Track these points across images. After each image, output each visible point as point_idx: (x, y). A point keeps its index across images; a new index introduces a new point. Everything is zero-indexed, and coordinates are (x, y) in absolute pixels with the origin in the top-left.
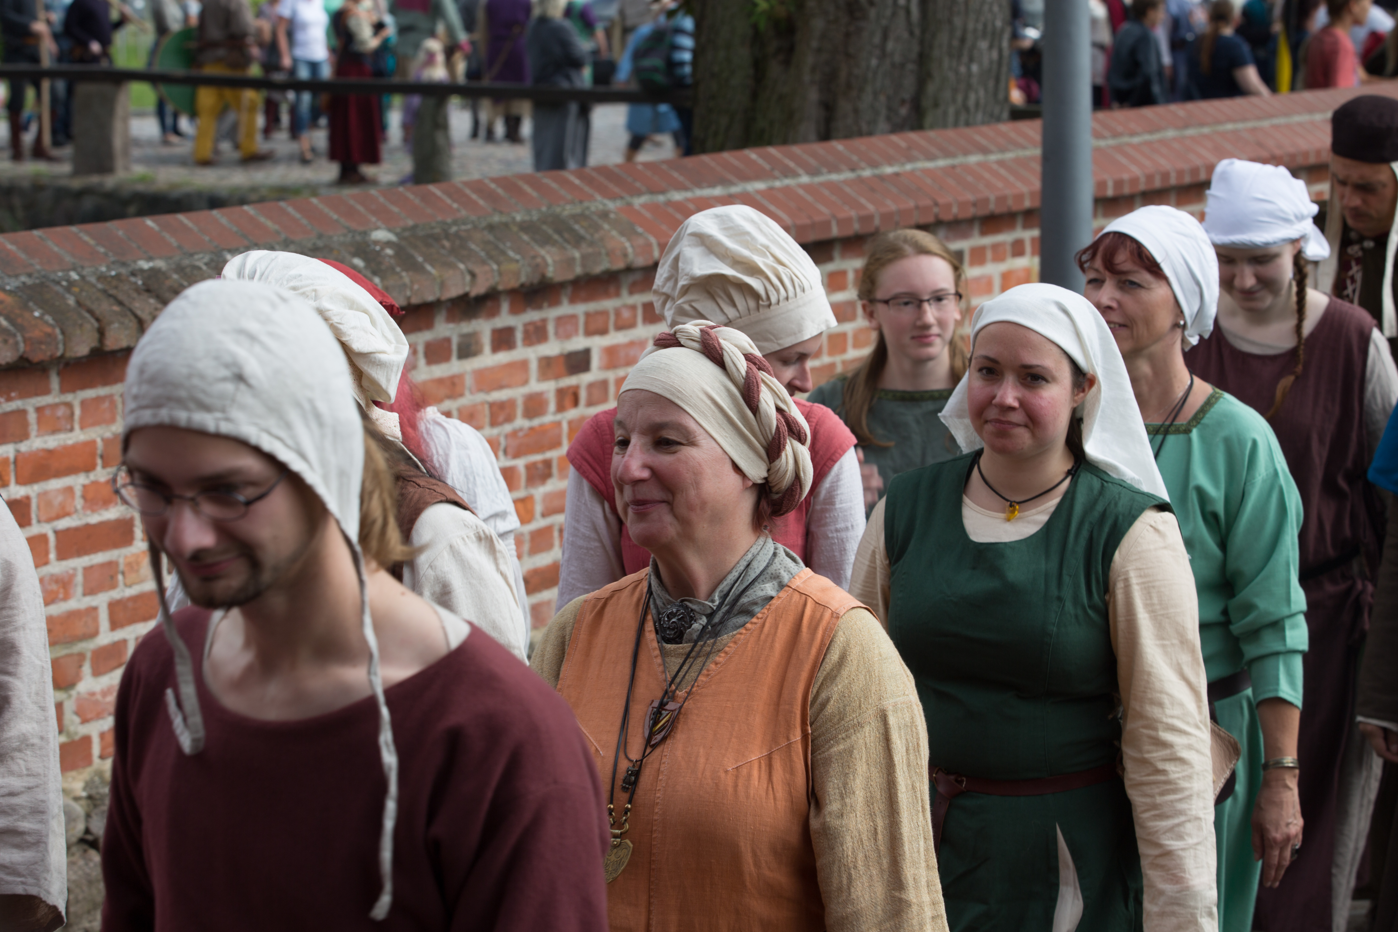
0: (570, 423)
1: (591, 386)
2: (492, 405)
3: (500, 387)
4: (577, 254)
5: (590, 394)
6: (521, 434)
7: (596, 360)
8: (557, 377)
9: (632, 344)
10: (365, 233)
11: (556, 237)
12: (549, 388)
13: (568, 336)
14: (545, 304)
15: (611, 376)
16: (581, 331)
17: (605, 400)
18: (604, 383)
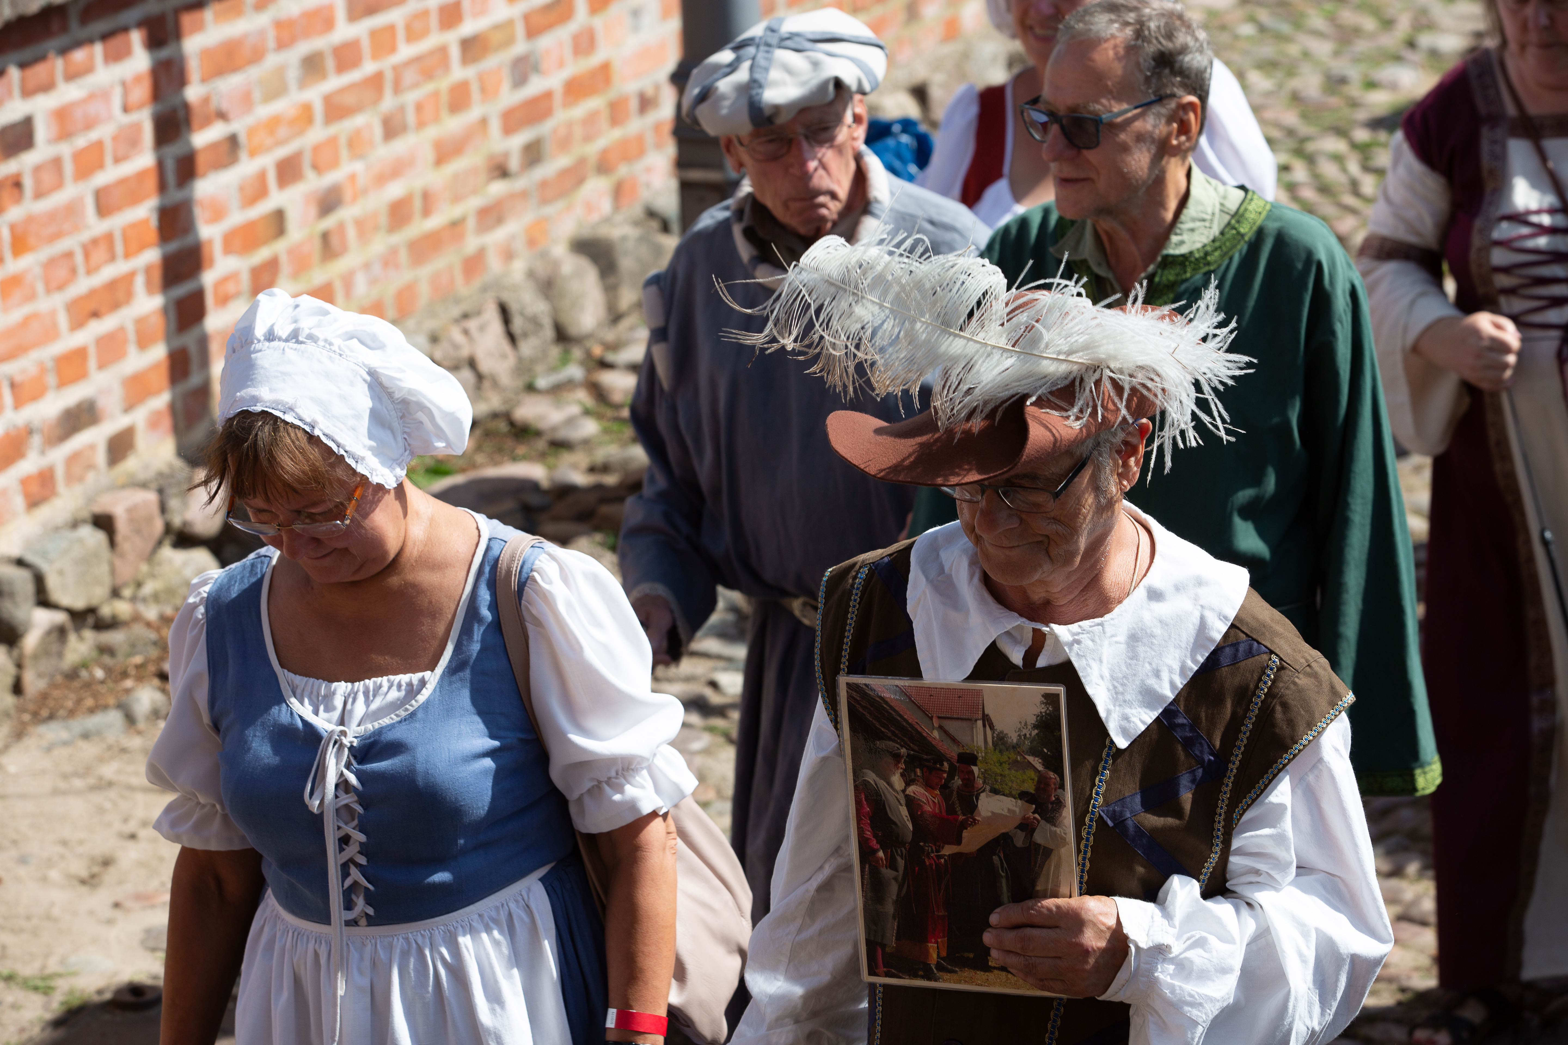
0: (13, 228)
1: (38, 169)
5: (37, 182)
7: (42, 132)
9: (91, 97)
15: (65, 150)
16: (16, 91)
17: (59, 184)
18: (57, 163)
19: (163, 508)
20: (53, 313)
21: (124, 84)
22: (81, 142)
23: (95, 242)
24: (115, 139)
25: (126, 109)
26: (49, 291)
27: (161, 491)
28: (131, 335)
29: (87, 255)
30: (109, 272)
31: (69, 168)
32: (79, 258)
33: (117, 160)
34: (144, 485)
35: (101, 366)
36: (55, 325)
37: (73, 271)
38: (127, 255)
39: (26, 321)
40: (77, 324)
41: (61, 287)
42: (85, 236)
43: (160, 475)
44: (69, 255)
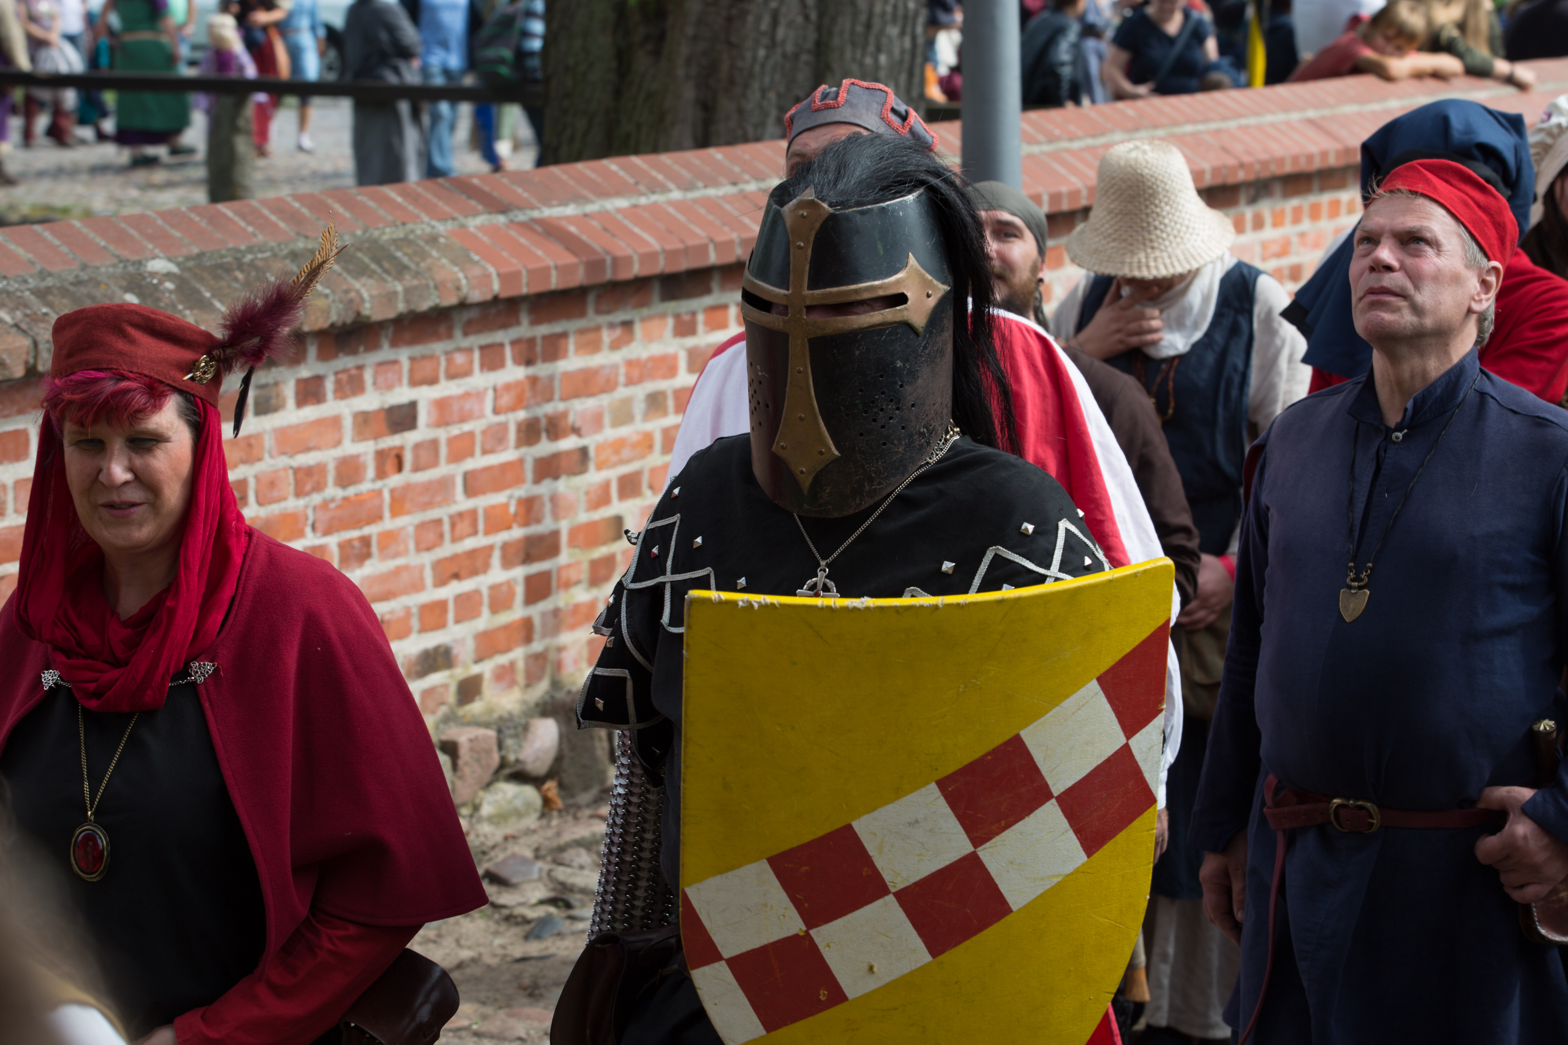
0: (392, 491)
1: (417, 447)
2: (297, 471)
3: (308, 449)
4: (399, 288)
5: (416, 457)
6: (332, 506)
7: (423, 416)
8: (376, 437)
9: (467, 395)
10: (140, 263)
11: (374, 266)
12: (366, 449)
13: (390, 387)
14: (361, 349)
15: (442, 434)
16: (405, 380)
17: (435, 463)
18: (434, 444)
19: (500, 745)
20: (421, 568)
21: (495, 390)
22: (455, 430)
23: (461, 515)
24: (484, 433)
25: (496, 411)
26: (419, 549)
27: (499, 731)
28: (486, 600)
29: (453, 525)
30: (470, 544)
31: (443, 451)
32: (446, 527)
33: (485, 452)
34: (487, 725)
35: (458, 621)
36: (422, 578)
37: (441, 536)
38: (487, 532)
39: (398, 571)
40: (440, 582)
41: (428, 549)
42: (454, 509)
43: (501, 718)
44: (438, 522)
